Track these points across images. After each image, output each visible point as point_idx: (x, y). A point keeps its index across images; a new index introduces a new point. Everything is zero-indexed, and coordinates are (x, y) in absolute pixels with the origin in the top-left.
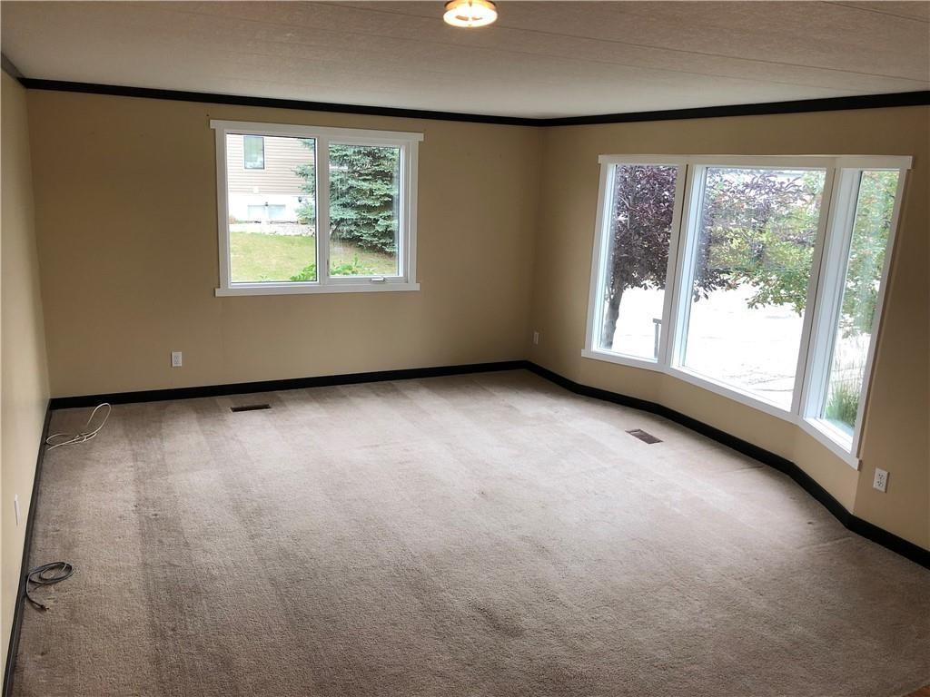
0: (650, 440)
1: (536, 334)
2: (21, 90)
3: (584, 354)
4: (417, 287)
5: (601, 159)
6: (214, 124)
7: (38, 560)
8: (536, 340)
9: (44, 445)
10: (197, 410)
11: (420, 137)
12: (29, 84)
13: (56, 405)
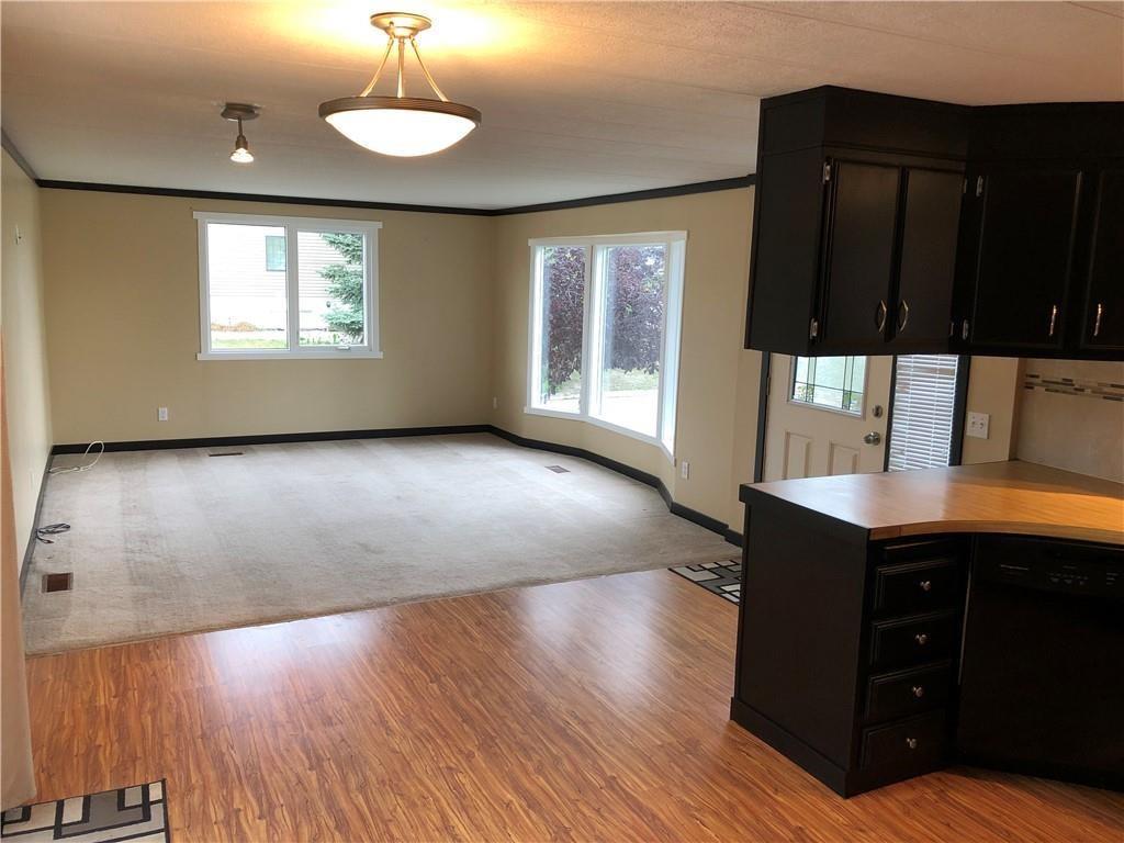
0: (559, 470)
1: (495, 399)
2: (36, 188)
3: (526, 410)
4: (380, 355)
5: (531, 242)
6: (196, 215)
7: (47, 521)
8: (495, 406)
9: (47, 473)
10: (178, 456)
11: (380, 225)
12: (42, 184)
13: (57, 450)
